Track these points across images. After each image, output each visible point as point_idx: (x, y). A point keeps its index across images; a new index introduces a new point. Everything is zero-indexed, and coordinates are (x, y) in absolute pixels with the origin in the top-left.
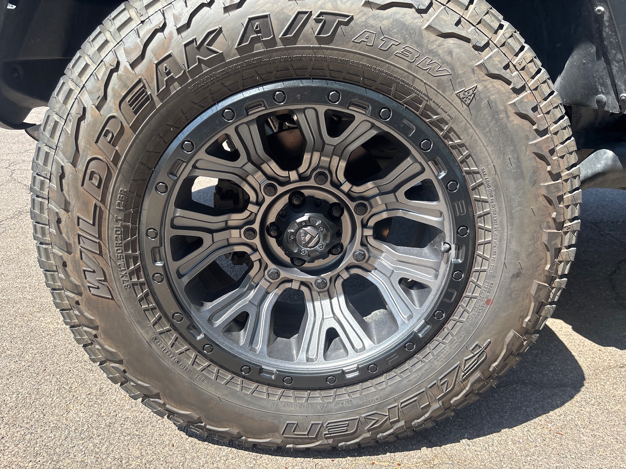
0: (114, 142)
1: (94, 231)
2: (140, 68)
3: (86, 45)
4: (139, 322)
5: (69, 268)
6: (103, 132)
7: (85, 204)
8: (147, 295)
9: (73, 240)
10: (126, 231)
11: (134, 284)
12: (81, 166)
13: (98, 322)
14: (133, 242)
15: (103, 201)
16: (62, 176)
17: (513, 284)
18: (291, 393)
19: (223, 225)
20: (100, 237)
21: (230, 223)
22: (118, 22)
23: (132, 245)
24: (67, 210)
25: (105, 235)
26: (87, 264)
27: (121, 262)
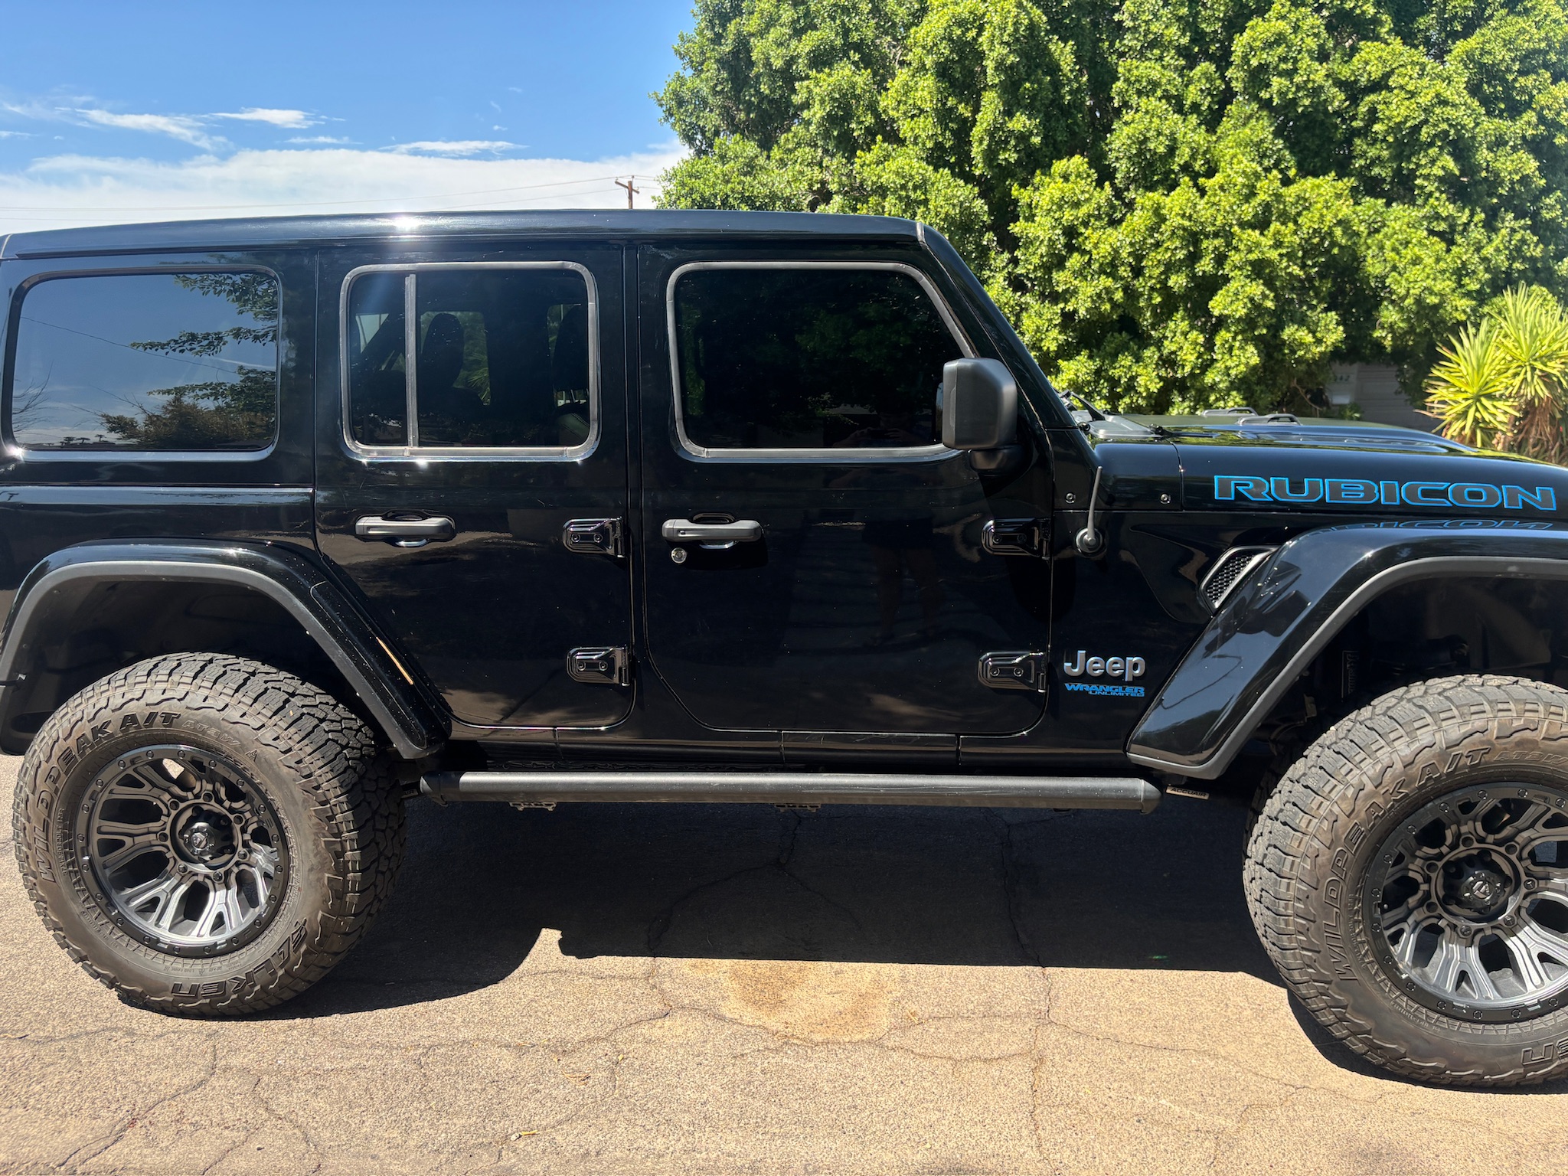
0: (55, 781)
1: (43, 835)
2: (68, 741)
3: (45, 725)
4: (72, 899)
5: (30, 860)
6: (49, 776)
7: (39, 819)
8: (79, 880)
9: (31, 841)
10: (65, 836)
11: (70, 872)
12: (37, 796)
13: (46, 898)
14: (70, 843)
15: (49, 816)
16: (27, 801)
17: (311, 877)
18: (180, 960)
19: (146, 830)
20: (47, 840)
21: (151, 829)
22: (62, 714)
23: (70, 845)
24: (29, 821)
25: (50, 839)
26: (40, 857)
27: (62, 856)
